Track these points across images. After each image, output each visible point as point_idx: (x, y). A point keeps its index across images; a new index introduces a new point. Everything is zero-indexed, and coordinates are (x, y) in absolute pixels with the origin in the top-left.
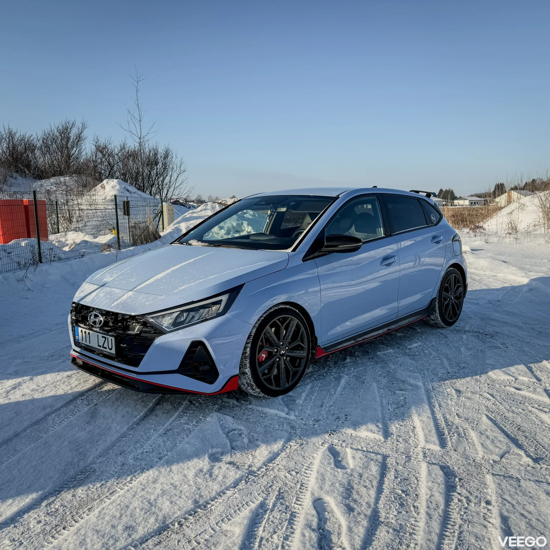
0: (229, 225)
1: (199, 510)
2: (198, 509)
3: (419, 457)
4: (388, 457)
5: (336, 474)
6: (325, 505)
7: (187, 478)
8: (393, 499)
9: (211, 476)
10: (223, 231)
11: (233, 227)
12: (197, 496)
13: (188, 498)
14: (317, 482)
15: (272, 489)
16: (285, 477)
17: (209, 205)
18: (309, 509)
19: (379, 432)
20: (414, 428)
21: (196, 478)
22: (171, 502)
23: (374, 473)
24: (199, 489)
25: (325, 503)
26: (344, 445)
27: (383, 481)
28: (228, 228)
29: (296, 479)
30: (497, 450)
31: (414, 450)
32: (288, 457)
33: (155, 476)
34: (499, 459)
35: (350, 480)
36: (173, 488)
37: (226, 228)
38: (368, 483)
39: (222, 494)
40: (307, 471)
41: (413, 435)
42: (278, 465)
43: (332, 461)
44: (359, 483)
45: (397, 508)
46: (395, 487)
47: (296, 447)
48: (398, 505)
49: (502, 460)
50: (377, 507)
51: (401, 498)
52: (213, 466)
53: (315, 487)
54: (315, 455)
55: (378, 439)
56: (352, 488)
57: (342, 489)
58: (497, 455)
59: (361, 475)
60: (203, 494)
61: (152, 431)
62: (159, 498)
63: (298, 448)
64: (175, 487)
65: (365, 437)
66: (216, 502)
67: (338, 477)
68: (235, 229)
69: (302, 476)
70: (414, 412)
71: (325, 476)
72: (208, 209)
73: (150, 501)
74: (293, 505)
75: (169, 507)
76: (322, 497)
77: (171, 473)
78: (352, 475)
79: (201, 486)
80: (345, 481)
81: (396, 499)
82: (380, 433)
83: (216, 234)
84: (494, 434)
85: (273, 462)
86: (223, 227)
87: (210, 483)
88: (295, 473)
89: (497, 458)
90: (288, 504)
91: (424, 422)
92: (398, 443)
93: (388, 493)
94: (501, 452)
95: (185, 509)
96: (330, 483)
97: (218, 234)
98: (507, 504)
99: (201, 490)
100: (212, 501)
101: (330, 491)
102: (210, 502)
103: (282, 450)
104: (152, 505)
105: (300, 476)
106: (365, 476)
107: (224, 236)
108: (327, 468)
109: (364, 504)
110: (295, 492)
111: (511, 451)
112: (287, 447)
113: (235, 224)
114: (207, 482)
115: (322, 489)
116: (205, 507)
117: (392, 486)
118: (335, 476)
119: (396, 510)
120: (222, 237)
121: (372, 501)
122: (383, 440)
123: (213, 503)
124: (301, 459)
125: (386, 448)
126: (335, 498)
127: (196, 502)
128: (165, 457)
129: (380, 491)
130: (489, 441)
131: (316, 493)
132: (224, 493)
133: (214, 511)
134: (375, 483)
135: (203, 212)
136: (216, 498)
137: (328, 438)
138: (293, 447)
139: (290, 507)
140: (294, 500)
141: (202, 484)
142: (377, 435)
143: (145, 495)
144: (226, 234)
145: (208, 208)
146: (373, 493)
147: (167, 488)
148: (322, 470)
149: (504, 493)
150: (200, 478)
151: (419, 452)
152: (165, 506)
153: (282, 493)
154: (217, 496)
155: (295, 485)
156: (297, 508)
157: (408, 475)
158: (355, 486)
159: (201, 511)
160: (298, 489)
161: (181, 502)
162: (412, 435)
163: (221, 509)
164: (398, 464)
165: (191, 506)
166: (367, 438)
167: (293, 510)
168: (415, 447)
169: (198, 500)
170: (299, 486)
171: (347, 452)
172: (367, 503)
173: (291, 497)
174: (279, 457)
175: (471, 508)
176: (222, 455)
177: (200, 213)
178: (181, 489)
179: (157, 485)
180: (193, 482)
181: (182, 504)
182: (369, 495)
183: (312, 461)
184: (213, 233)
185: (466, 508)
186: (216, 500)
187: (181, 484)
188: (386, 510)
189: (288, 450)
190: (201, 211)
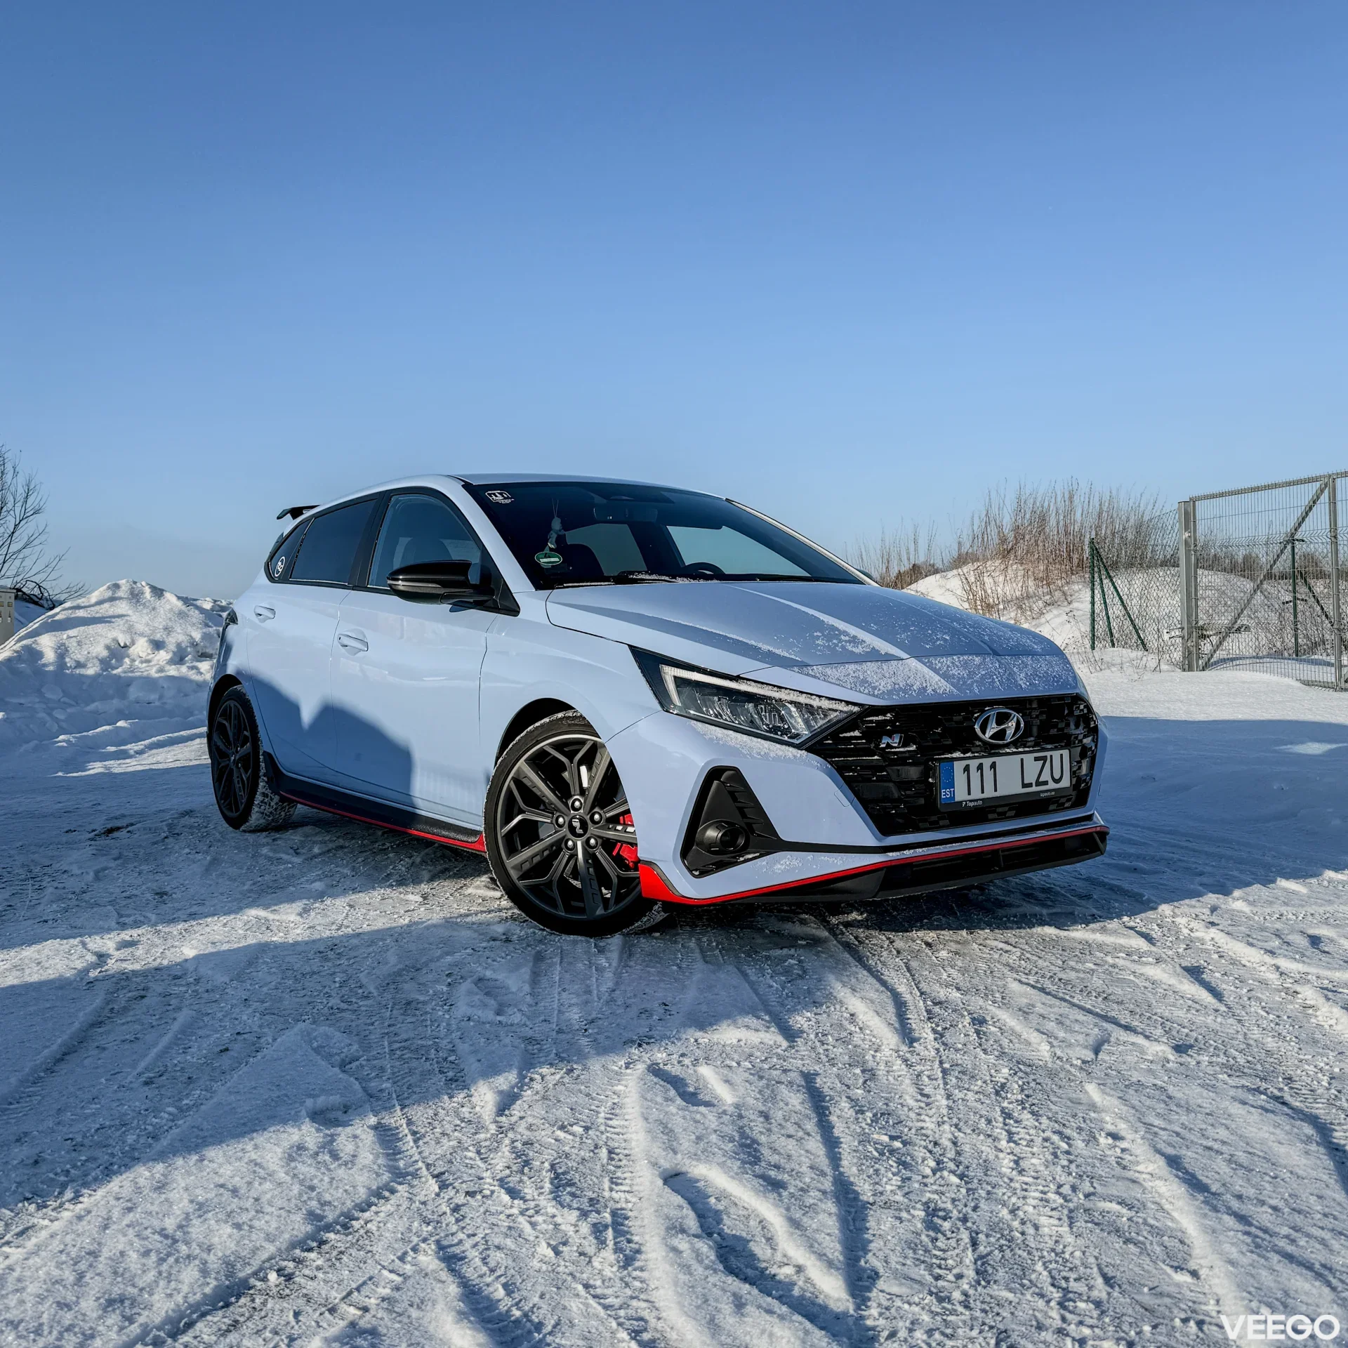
0: (181, 638)
1: (332, 1236)
2: (327, 1235)
3: (895, 1068)
4: (817, 1074)
5: (698, 1117)
6: (698, 1185)
7: (262, 1168)
8: (876, 1154)
9: (335, 1156)
10: (162, 652)
11: (194, 644)
12: (314, 1204)
13: (289, 1212)
14: (654, 1138)
15: (531, 1169)
16: (556, 1140)
17: (123, 588)
18: (659, 1196)
19: (768, 1027)
20: (852, 1015)
21: (293, 1164)
22: (238, 1226)
23: (799, 1107)
24: (312, 1188)
25: (698, 1181)
26: (687, 1061)
27: (829, 1122)
28: (179, 645)
29: (590, 1141)
30: (1081, 1038)
31: (874, 1056)
32: (544, 1098)
33: (158, 1176)
34: (1094, 1057)
35: (741, 1128)
36: (227, 1194)
37: (172, 647)
38: (791, 1129)
39: (387, 1194)
40: (610, 1123)
41: (857, 1030)
42: (521, 1118)
43: (672, 1093)
44: (769, 1130)
45: (894, 1170)
46: (867, 1131)
47: (558, 1077)
48: (895, 1165)
49: (1100, 1057)
50: (841, 1174)
51: (892, 1152)
52: (332, 1135)
53: (654, 1150)
54: (620, 1088)
55: (771, 1043)
56: (754, 1141)
57: (731, 1145)
58: (1086, 1047)
59: (766, 1116)
60: (327, 1197)
61: (103, 1080)
62: (194, 1222)
63: (562, 1078)
64: (235, 1191)
65: (735, 1041)
66: (377, 1213)
67: (707, 1123)
68: (199, 648)
69: (602, 1133)
70: (838, 986)
71: (669, 1126)
72: (120, 598)
73: (166, 1232)
74: (607, 1194)
75: (234, 1237)
76: (684, 1169)
77: (206, 1162)
78: (741, 1117)
79: (315, 1181)
80: (729, 1130)
81: (882, 1154)
82: (772, 1029)
83: (142, 662)
84: (1056, 1010)
85: (507, 1112)
86: (163, 642)
87: (341, 1172)
88: (581, 1129)
89: (1089, 1055)
90: (590, 1194)
91: (872, 1002)
92: (826, 1046)
93: (856, 1144)
94: (1091, 1040)
95: (287, 1236)
96: (693, 1137)
97: (148, 661)
98: (1162, 1133)
99: (318, 1190)
100: (363, 1211)
101: (699, 1152)
102: (356, 1214)
103: (522, 1086)
104: (175, 1241)
105: (598, 1133)
106: (778, 1115)
107: (168, 667)
108: (667, 1109)
109: (804, 1169)
110: (598, 1167)
111: (1112, 1039)
112: (532, 1080)
113: (197, 636)
114: (329, 1170)
115: (675, 1153)
116: (345, 1227)
117: (859, 1130)
118: (697, 1122)
119: (894, 1174)
120: (161, 670)
121: (823, 1162)
122: (785, 1044)
123: (367, 1215)
124: (582, 1099)
125: (802, 1060)
126: (722, 1165)
127: (312, 1216)
128: (172, 1132)
129: (831, 1143)
130: (1052, 1024)
131: (662, 1162)
132: (393, 1191)
133: (376, 1234)
134: (810, 1126)
135: (106, 605)
136: (370, 1205)
137: (637, 1052)
138: (548, 1077)
139: (601, 1199)
140: (606, 1184)
141: (316, 1176)
142: (768, 1035)
143: (144, 1221)
144: (172, 662)
145: (120, 594)
146: (815, 1145)
147: (209, 1196)
148: (655, 1114)
149: (1143, 1114)
150: (304, 1163)
151: (890, 1059)
152: (224, 1238)
153: (564, 1173)
154: (374, 1200)
155: (592, 1154)
156: (623, 1200)
157: (887, 1105)
158: (763, 1139)
159: (337, 1237)
160: (605, 1161)
161: (267, 1222)
162: (853, 1029)
163: (396, 1226)
164: (848, 1087)
165: (303, 1228)
166: (742, 1043)
167: (611, 1204)
168: (876, 1051)
169: (318, 1212)
170: (604, 1153)
171: (702, 1075)
172: (811, 1167)
173: (595, 1179)
174: (519, 1102)
175: (1079, 1151)
176: (345, 1112)
177: (97, 608)
178: (254, 1194)
179: (174, 1196)
180: (287, 1173)
181: (274, 1225)
182: (807, 1151)
183: (616, 1101)
184: (133, 660)
185: (1068, 1153)
186: (373, 1208)
187: (249, 1183)
188: (869, 1177)
189: (537, 1086)
190: (100, 603)
